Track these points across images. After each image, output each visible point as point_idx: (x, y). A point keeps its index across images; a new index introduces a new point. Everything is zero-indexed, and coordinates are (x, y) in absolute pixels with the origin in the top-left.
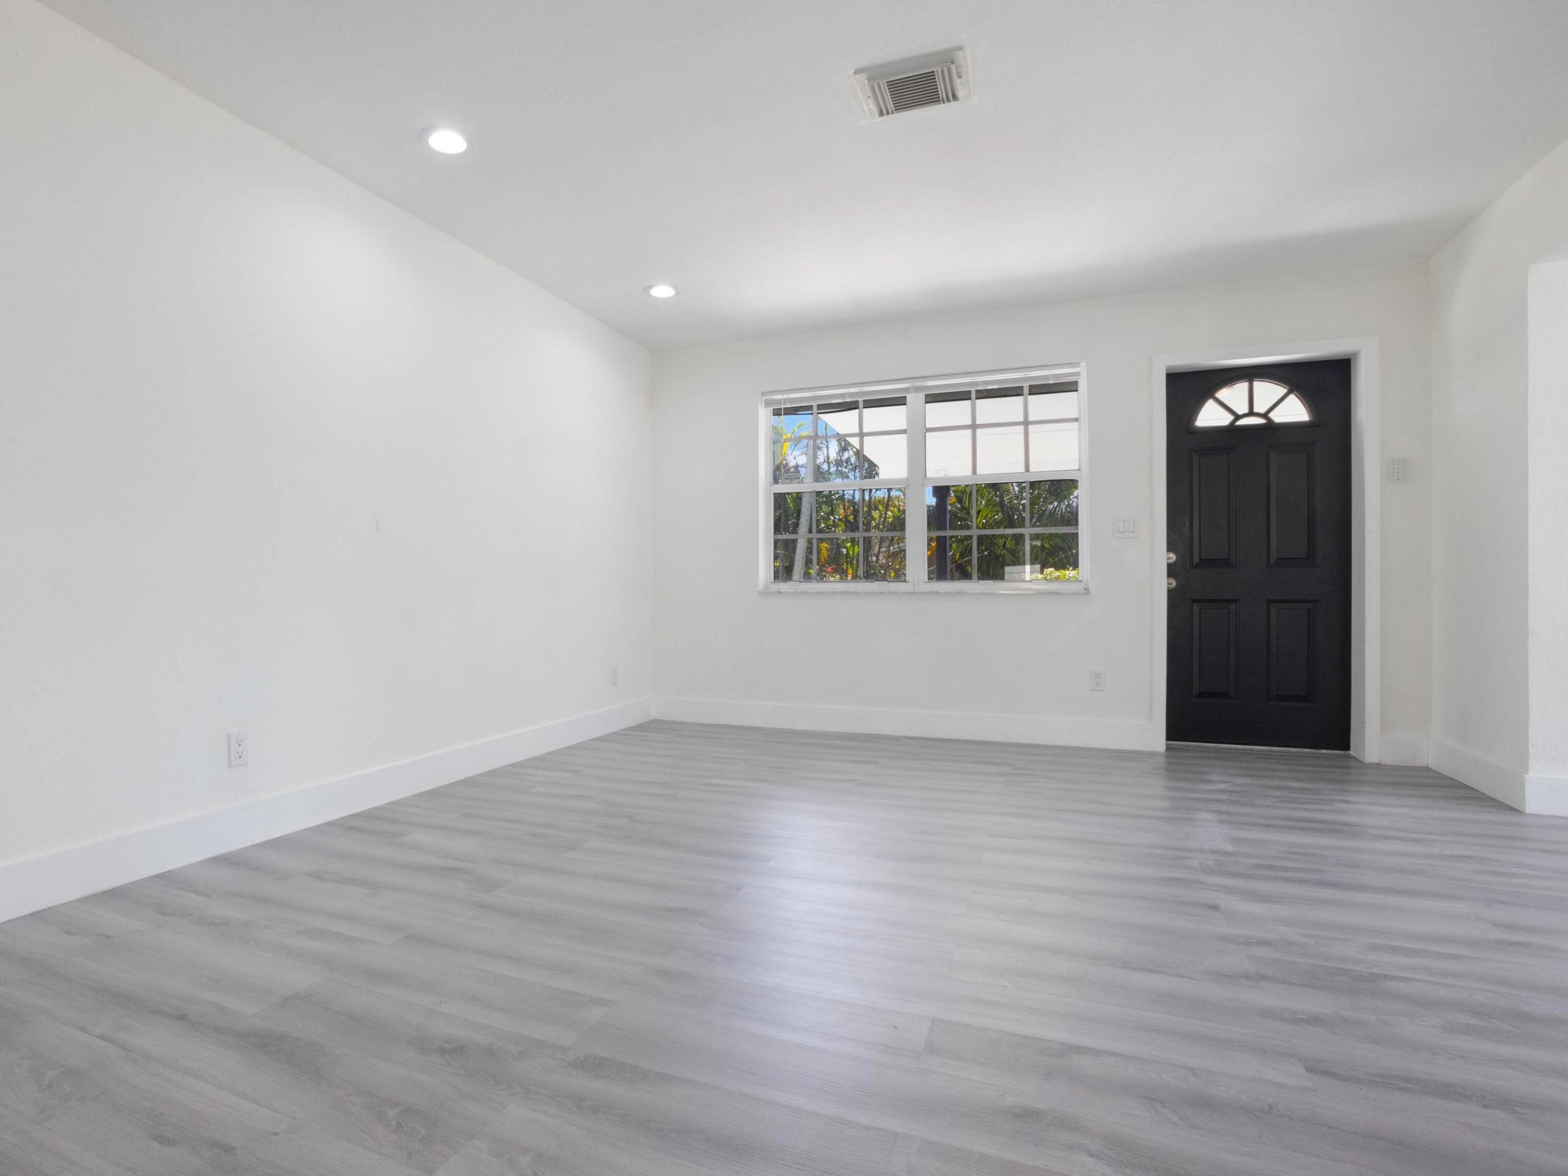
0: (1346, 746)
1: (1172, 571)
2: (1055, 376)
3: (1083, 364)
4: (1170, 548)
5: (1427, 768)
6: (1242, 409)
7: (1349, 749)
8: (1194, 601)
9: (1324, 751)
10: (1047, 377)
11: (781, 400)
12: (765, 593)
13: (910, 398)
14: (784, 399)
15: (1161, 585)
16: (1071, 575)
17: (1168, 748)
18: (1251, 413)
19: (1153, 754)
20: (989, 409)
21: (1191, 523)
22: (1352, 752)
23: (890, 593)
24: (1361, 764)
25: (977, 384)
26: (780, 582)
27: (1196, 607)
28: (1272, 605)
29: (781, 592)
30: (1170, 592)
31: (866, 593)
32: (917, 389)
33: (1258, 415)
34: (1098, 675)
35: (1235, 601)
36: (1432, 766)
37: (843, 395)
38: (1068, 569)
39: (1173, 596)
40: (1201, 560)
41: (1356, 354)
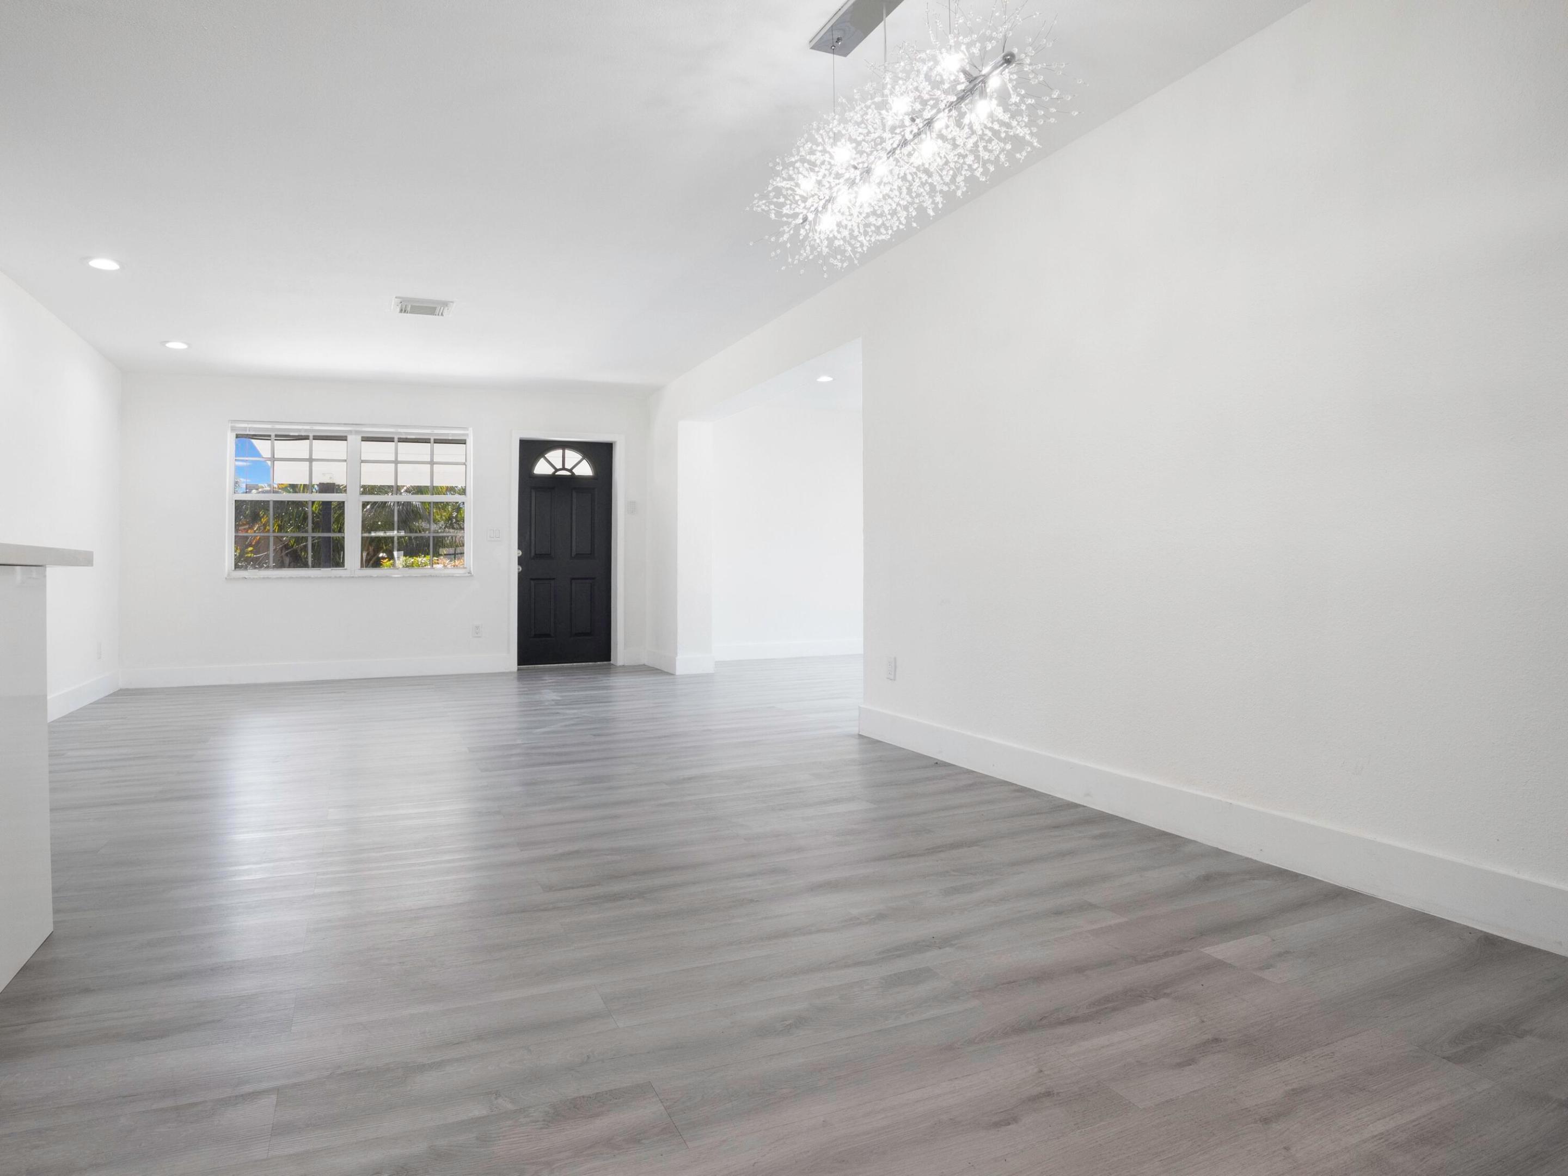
0: (609, 659)
1: (521, 561)
2: (453, 435)
3: (471, 429)
4: (519, 548)
5: (644, 665)
6: (559, 466)
7: (610, 661)
8: (532, 579)
9: (599, 663)
10: (448, 434)
11: (246, 428)
12: (229, 579)
13: (349, 438)
14: (249, 428)
15: (514, 569)
16: (423, 561)
17: (519, 670)
18: (564, 469)
19: (511, 673)
20: (407, 450)
21: (530, 532)
22: (611, 662)
23: (336, 577)
24: (616, 667)
25: (400, 433)
26: (243, 570)
27: (532, 582)
28: (573, 581)
29: (246, 578)
30: (519, 574)
31: (316, 578)
32: (357, 432)
33: (567, 470)
34: (477, 627)
35: (554, 579)
36: (646, 664)
37: (299, 430)
38: (419, 556)
39: (521, 577)
40: (536, 554)
41: (615, 442)
